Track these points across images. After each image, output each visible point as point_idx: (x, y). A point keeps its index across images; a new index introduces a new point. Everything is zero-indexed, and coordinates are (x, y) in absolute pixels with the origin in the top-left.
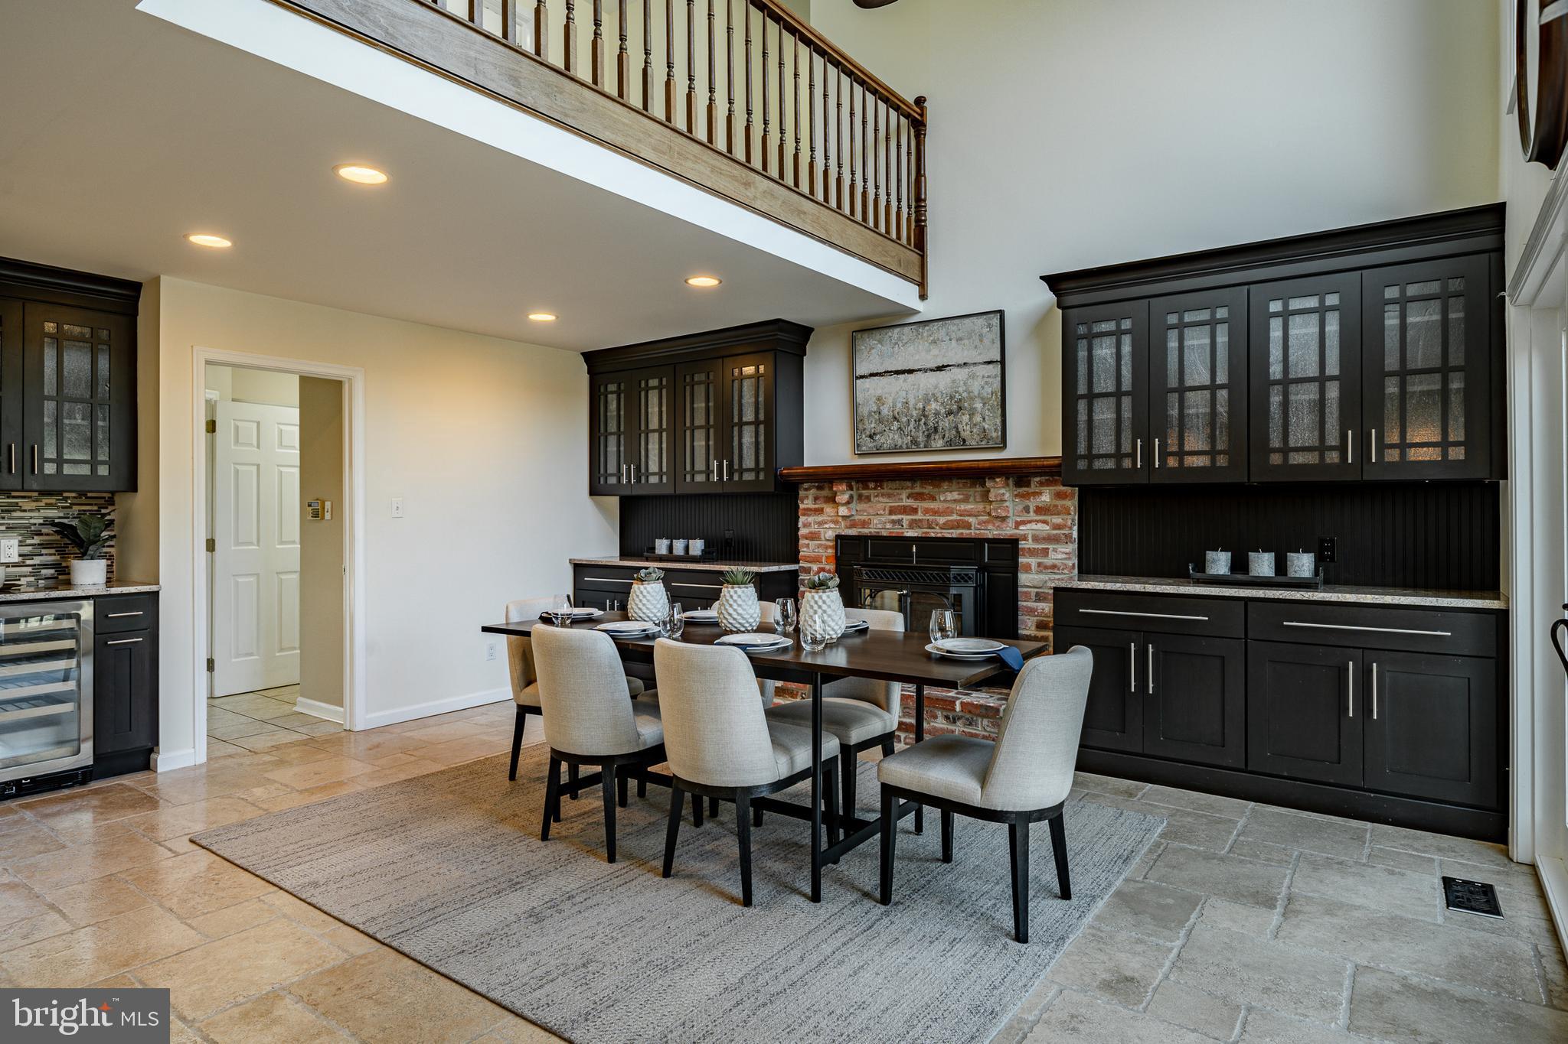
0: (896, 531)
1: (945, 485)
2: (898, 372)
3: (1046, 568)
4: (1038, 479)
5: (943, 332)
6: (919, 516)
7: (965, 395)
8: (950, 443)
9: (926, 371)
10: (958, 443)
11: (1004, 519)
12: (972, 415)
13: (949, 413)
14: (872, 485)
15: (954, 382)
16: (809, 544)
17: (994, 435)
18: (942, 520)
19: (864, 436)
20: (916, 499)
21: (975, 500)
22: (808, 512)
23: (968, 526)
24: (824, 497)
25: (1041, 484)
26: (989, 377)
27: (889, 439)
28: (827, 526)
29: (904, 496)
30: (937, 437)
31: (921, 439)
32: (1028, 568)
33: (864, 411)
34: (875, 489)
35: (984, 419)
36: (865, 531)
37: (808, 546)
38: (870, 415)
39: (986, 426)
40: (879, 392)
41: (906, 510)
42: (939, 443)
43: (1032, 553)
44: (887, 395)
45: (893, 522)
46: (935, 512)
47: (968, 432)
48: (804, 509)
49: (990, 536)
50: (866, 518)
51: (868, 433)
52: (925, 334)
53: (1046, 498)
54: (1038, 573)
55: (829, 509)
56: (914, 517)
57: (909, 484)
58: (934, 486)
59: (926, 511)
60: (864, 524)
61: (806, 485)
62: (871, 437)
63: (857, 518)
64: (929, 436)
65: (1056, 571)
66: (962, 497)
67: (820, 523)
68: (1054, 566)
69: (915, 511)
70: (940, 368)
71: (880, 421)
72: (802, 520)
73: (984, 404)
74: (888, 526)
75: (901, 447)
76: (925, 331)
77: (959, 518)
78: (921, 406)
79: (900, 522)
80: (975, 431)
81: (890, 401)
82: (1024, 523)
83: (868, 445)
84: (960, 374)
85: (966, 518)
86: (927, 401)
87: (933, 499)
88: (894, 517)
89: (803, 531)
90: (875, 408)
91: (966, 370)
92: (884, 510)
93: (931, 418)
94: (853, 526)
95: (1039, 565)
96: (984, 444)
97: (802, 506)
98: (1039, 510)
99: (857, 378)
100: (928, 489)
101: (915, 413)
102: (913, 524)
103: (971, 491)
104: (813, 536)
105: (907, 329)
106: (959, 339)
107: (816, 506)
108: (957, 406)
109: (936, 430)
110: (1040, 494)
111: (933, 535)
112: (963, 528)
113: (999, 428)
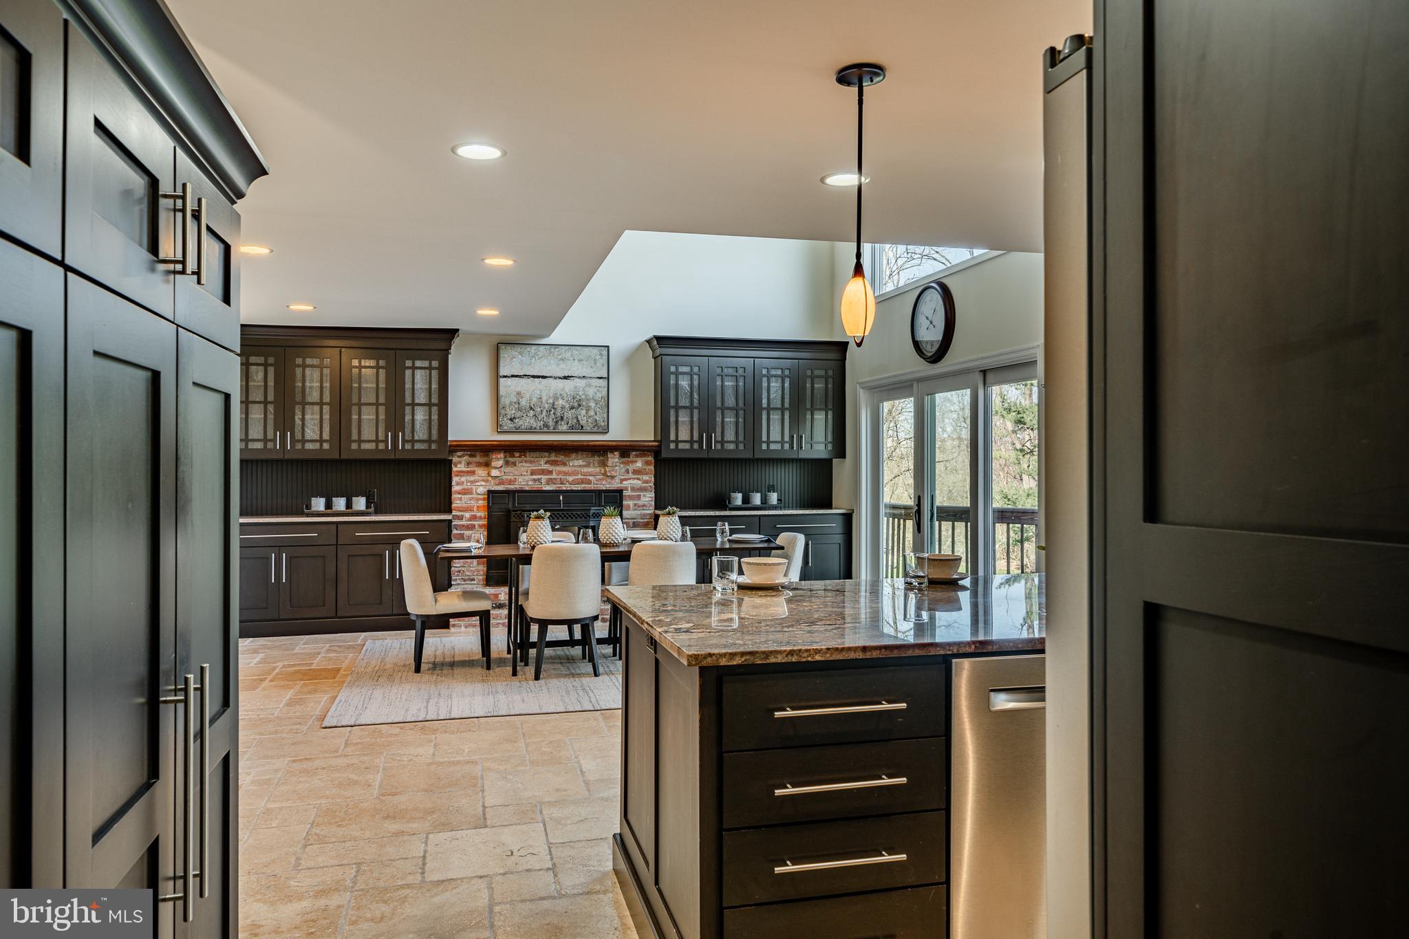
0: (536, 486)
1: (574, 456)
2: (534, 377)
3: (639, 507)
4: (634, 453)
5: (568, 355)
6: (554, 476)
7: (583, 397)
8: (572, 427)
9: (556, 378)
10: (578, 428)
11: (613, 477)
12: (587, 410)
13: (572, 408)
14: (517, 454)
15: (576, 387)
16: (461, 498)
17: (603, 424)
18: (571, 479)
19: (505, 419)
20: (552, 464)
21: (594, 465)
22: (460, 473)
23: (589, 482)
24: (476, 462)
25: (637, 456)
26: (600, 387)
27: (527, 421)
28: (479, 484)
29: (542, 463)
30: (563, 423)
31: (551, 423)
32: (628, 508)
33: (505, 401)
34: (520, 457)
35: (596, 413)
36: (512, 487)
37: (461, 499)
38: (511, 404)
39: (597, 418)
40: (519, 389)
41: (543, 472)
42: (564, 427)
43: (631, 498)
44: (525, 392)
45: (535, 480)
46: (566, 474)
47: (585, 421)
48: (457, 471)
49: (604, 488)
50: (512, 478)
51: (509, 417)
52: (556, 354)
53: (639, 464)
54: (634, 510)
55: (481, 472)
56: (550, 477)
57: (547, 454)
58: (565, 456)
59: (559, 473)
60: (510, 482)
61: (459, 454)
62: (511, 420)
63: (504, 477)
64: (557, 422)
65: (645, 508)
66: (584, 463)
67: (472, 482)
68: (644, 505)
69: (551, 472)
70: (566, 378)
71: (520, 409)
72: (455, 479)
73: (597, 404)
74: (530, 483)
75: (535, 428)
76: (556, 351)
77: (582, 477)
78: (552, 402)
79: (539, 480)
80: (589, 420)
81: (527, 396)
82: (626, 480)
83: (507, 425)
84: (581, 383)
85: (588, 477)
86: (556, 398)
87: (564, 464)
88: (534, 477)
89: (455, 488)
90: (515, 400)
91: (584, 382)
92: (527, 472)
93: (559, 410)
94: (501, 483)
95: (635, 505)
96: (595, 430)
97: (454, 469)
98: (635, 472)
99: (501, 377)
100: (561, 458)
101: (546, 406)
102: (549, 482)
103: (591, 460)
104: (465, 492)
105: (542, 348)
106: (580, 360)
107: (469, 469)
108: (577, 404)
109: (562, 418)
110: (636, 462)
111: (564, 489)
112: (586, 483)
113: (606, 420)
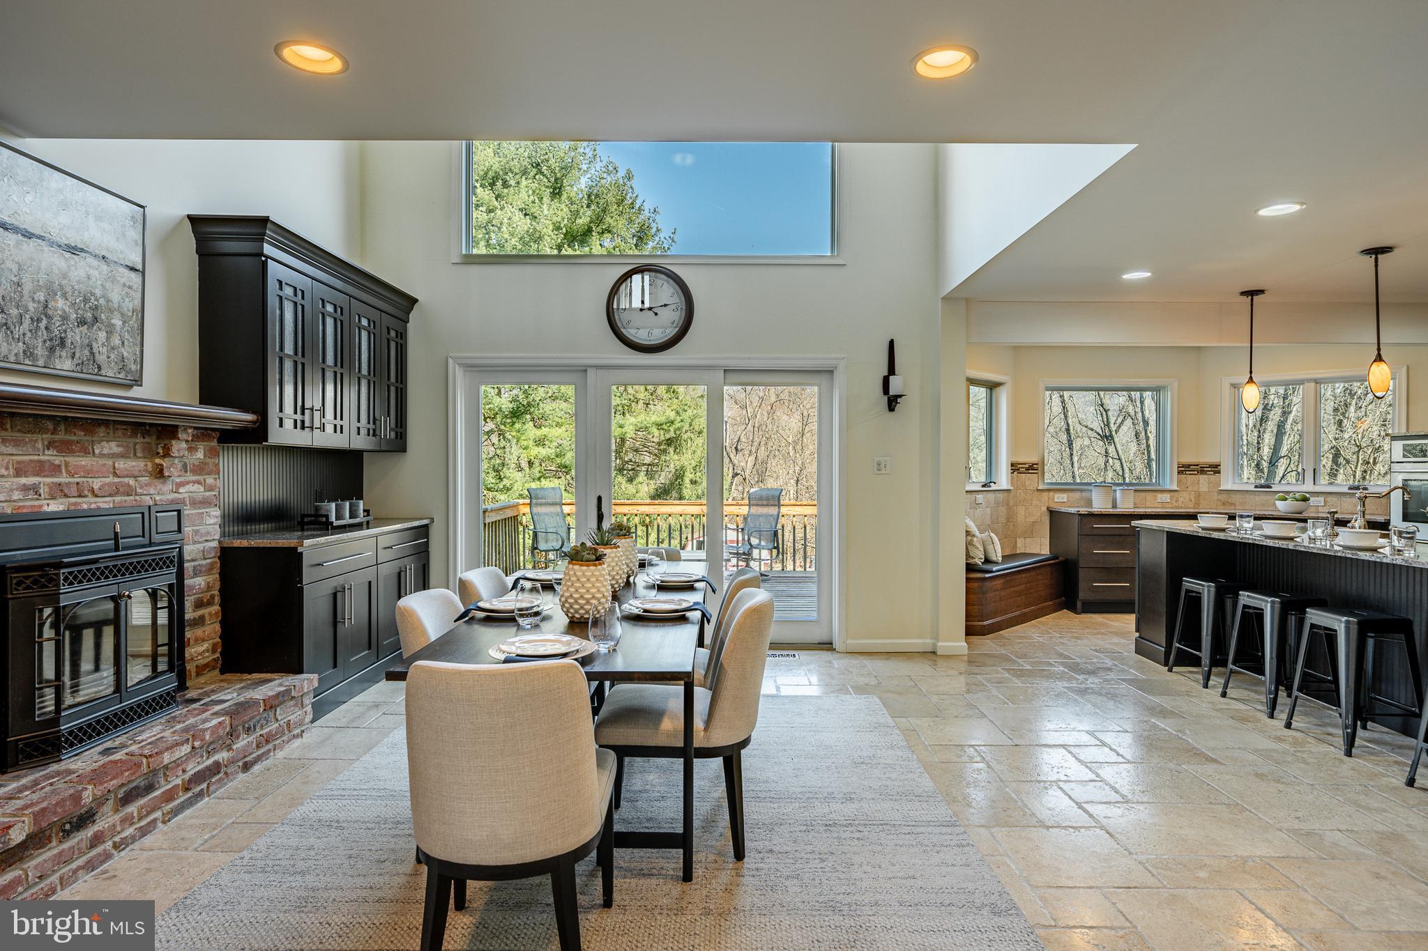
0: (31, 506)
1: (101, 431)
3: (202, 535)
4: (193, 431)
6: (64, 480)
7: (102, 301)
8: (80, 369)
9: (52, 245)
10: (90, 371)
11: (164, 480)
12: (110, 333)
13: (82, 322)
15: (89, 277)
17: (133, 367)
18: (96, 485)
20: (59, 452)
21: (135, 454)
23: (129, 492)
25: (197, 438)
26: (130, 287)
29: (40, 446)
30: (64, 354)
32: (187, 539)
35: (123, 343)
39: (124, 354)
41: (42, 469)
42: (65, 367)
43: (190, 519)
46: (88, 473)
47: (104, 357)
49: (152, 504)
53: (201, 453)
54: (194, 543)
56: (57, 481)
59: (75, 471)
66: (120, 449)
69: (57, 470)
70: (71, 250)
73: (124, 322)
75: (8, 361)
77: (117, 480)
78: (42, 300)
79: (34, 489)
80: (113, 356)
82: (184, 484)
84: (97, 270)
85: (126, 480)
86: (51, 293)
88: (24, 482)
91: (103, 268)
92: (9, 470)
93: (56, 322)
95: (197, 533)
96: (119, 378)
98: (195, 468)
100: (78, 436)
101: (31, 307)
102: (54, 493)
103: (130, 443)
108: (91, 316)
109: (62, 344)
113: (138, 360)
